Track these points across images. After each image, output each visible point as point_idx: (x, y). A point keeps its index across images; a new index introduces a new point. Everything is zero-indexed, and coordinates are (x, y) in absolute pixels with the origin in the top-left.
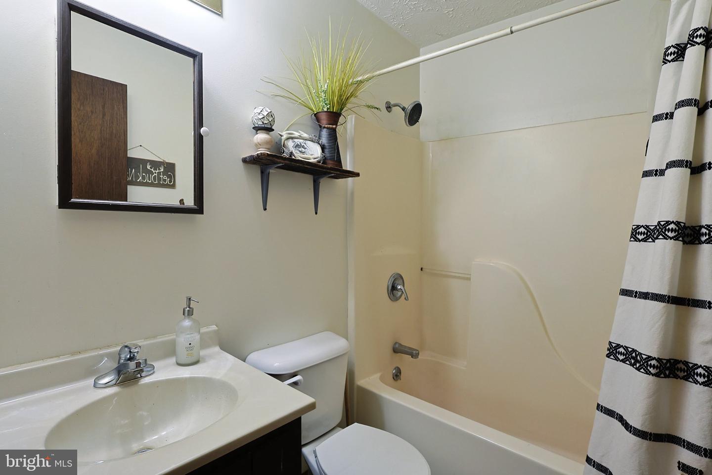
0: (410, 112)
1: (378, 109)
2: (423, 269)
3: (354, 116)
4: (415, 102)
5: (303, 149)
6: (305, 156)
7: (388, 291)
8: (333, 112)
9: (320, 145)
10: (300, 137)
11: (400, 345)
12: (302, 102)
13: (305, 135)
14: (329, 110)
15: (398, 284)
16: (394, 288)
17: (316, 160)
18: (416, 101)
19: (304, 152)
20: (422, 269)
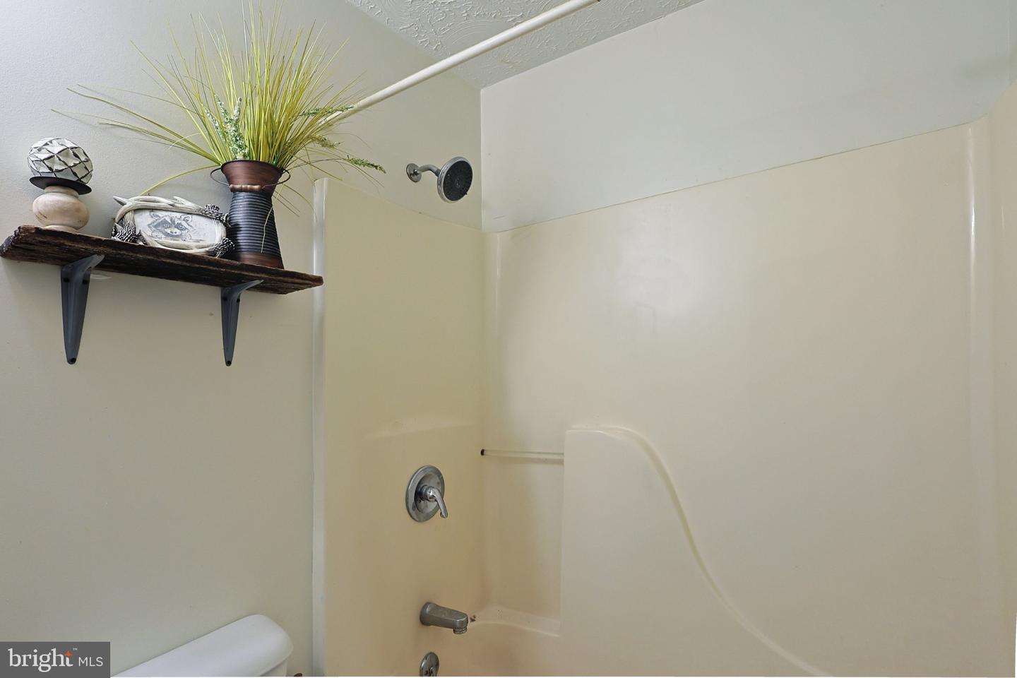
0: (446, 175)
1: (376, 167)
2: (485, 453)
3: (325, 180)
4: (455, 159)
5: (176, 230)
6: (180, 242)
7: (407, 503)
8: (257, 162)
9: (225, 224)
10: (172, 208)
11: (437, 607)
12: (184, 143)
13: (188, 204)
14: (248, 158)
15: (429, 487)
16: (420, 495)
17: (203, 250)
18: (461, 158)
19: (177, 236)
20: (482, 453)
